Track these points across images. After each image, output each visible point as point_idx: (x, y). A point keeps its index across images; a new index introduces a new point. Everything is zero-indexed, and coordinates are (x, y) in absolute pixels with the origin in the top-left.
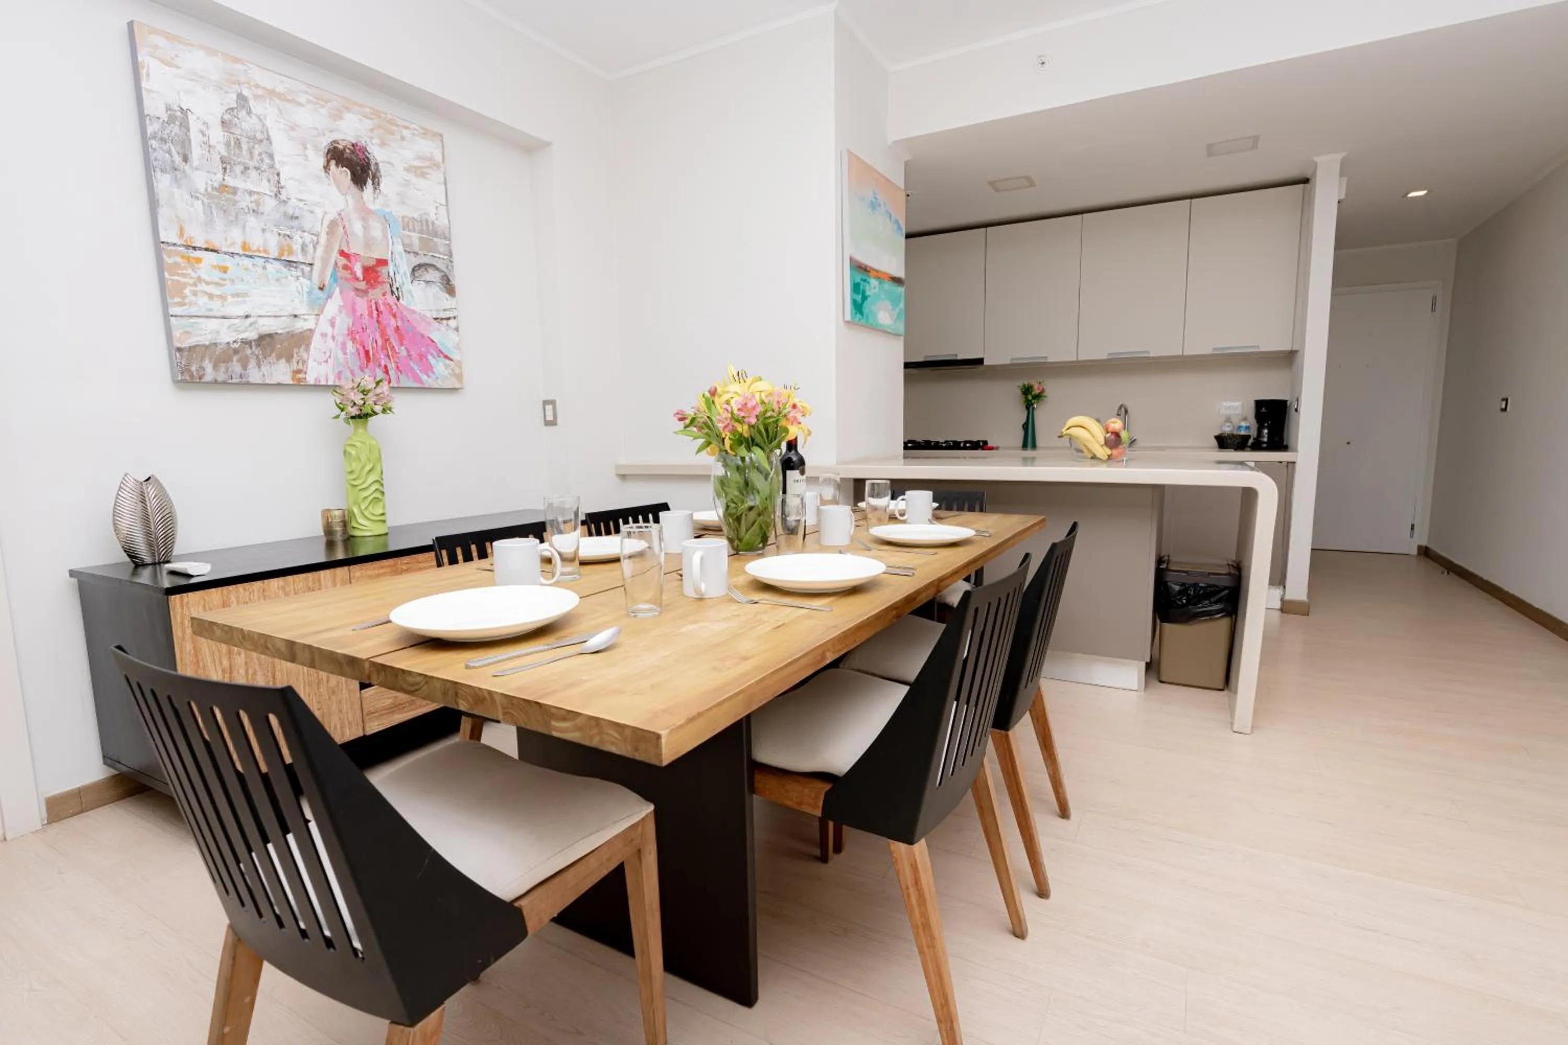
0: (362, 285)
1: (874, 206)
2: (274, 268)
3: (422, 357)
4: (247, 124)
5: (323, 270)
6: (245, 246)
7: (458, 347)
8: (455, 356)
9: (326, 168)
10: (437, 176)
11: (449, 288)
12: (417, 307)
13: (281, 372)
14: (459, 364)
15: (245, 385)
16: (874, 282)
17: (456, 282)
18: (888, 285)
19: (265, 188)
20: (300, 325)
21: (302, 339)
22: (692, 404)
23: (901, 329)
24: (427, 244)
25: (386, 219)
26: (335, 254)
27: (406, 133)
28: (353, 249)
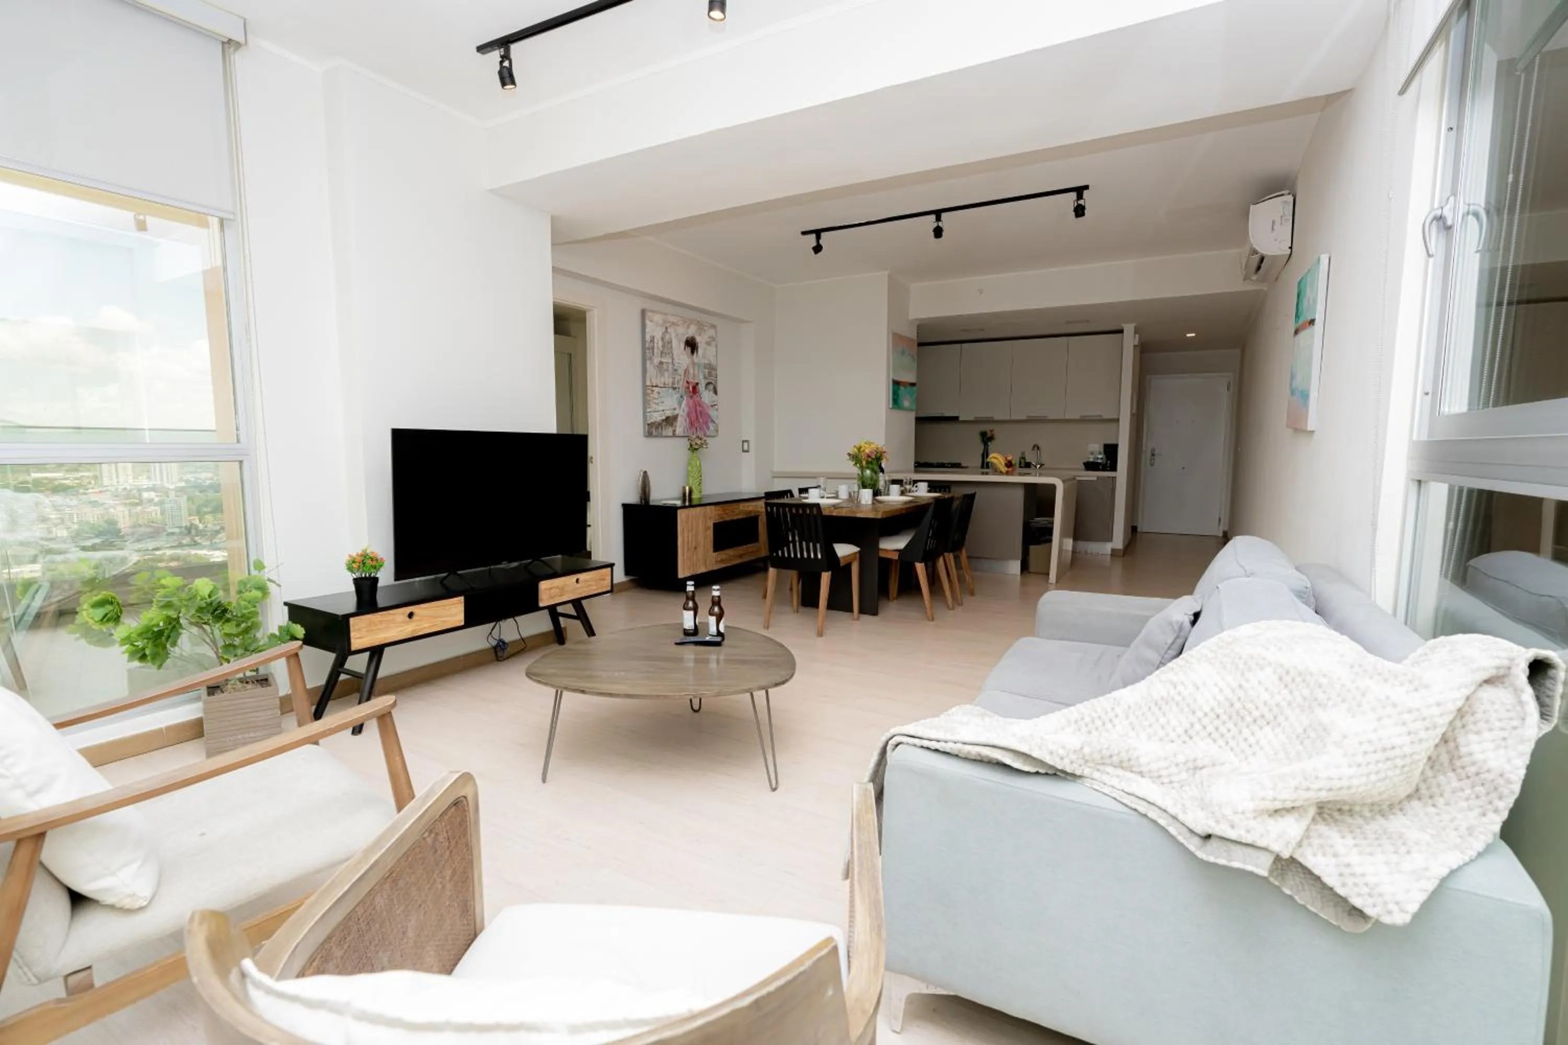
0: (691, 394)
1: (903, 353)
2: (671, 390)
3: (706, 423)
4: (667, 337)
5: (682, 390)
6: (664, 384)
7: (717, 417)
8: (716, 421)
9: (685, 348)
10: (714, 343)
11: (716, 392)
12: (707, 402)
13: (669, 431)
14: (717, 425)
15: (662, 436)
16: (902, 388)
17: (719, 389)
18: (909, 388)
19: (670, 361)
20: (676, 412)
21: (675, 418)
22: (854, 451)
23: (914, 407)
24: (710, 373)
25: (699, 365)
26: (685, 381)
27: (705, 328)
28: (691, 380)
